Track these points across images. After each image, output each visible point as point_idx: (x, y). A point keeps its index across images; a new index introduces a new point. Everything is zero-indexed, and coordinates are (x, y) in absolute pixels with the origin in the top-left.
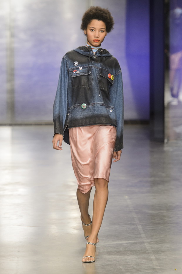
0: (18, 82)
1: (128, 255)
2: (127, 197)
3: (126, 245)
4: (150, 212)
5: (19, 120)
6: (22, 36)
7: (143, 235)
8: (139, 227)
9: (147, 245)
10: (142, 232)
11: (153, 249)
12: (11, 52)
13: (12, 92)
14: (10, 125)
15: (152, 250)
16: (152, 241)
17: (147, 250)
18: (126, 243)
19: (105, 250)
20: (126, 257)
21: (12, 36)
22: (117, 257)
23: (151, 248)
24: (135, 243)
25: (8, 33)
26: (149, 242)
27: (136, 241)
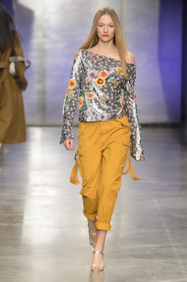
0: (49, 84)
1: (155, 259)
2: (155, 201)
3: (153, 248)
4: (178, 216)
5: (50, 121)
6: (54, 37)
7: (171, 239)
8: (167, 231)
9: (175, 250)
10: (169, 235)
11: (180, 254)
13: (43, 93)
14: (41, 126)
15: (179, 255)
16: (179, 246)
17: (174, 254)
18: (154, 247)
19: (132, 254)
20: (153, 261)
21: (44, 36)
22: (144, 260)
23: (178, 252)
24: (162, 247)
25: (40, 34)
26: (176, 247)
27: (163, 245)
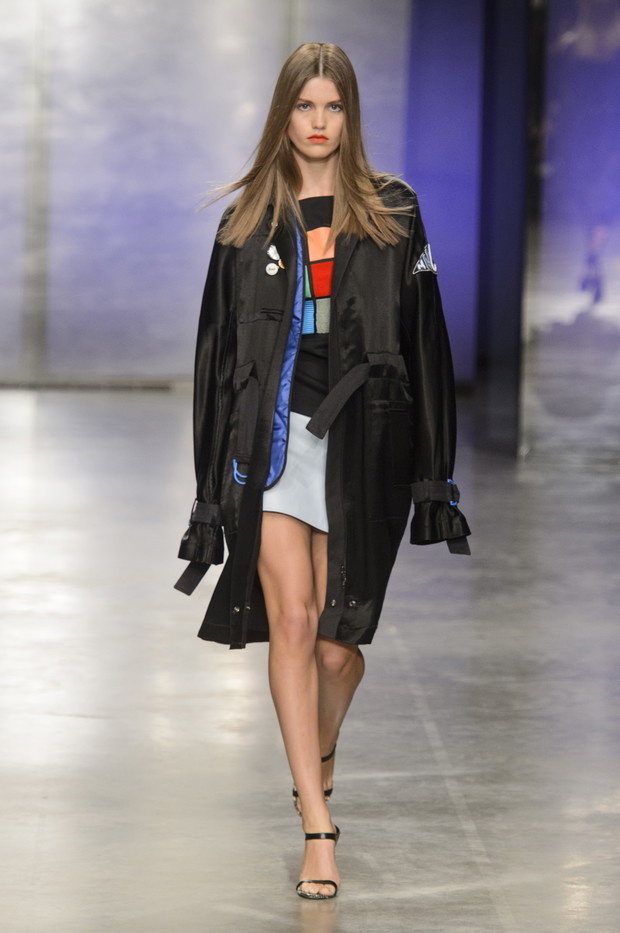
0: (60, 252)
1: (390, 818)
2: (392, 630)
3: (385, 784)
4: (466, 679)
5: (61, 371)
6: (76, 104)
7: (441, 755)
8: (430, 727)
9: (452, 787)
10: (436, 743)
11: (470, 801)
12: (41, 153)
13: (39, 281)
14: (32, 386)
15: (468, 804)
16: (468, 775)
17: (452, 804)
18: (387, 779)
20: (384, 824)
21: (47, 102)
22: (357, 822)
23: (465, 796)
24: (415, 780)
25: (31, 95)
26: (459, 779)
27: (416, 774)
